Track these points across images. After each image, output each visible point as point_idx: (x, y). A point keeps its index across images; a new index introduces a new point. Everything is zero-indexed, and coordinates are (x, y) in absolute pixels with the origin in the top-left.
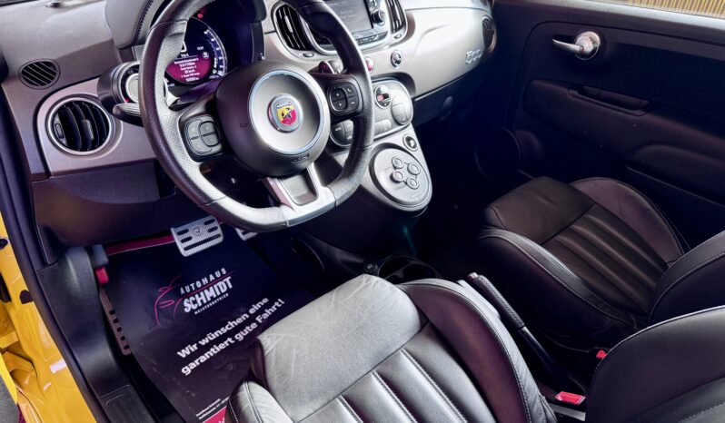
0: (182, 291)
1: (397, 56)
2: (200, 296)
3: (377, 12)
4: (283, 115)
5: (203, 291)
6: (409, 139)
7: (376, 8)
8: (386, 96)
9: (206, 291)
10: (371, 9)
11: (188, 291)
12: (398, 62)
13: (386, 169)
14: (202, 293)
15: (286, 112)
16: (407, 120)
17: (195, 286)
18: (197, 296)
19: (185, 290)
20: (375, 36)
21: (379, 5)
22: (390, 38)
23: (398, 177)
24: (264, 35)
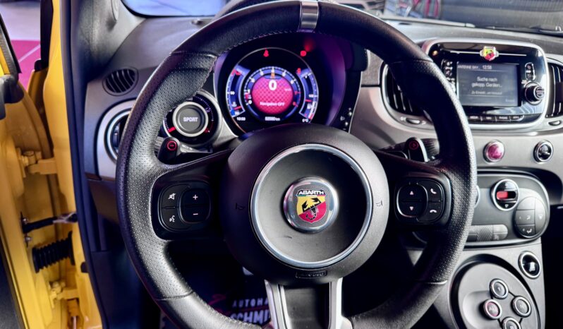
0: (235, 304)
1: (546, 149)
2: (248, 316)
3: (533, 87)
4: (304, 206)
5: (254, 311)
6: (528, 259)
7: (533, 82)
8: (512, 195)
9: (256, 313)
10: (524, 82)
11: (241, 305)
12: (545, 157)
13: (477, 293)
14: (251, 314)
15: (311, 203)
16: (535, 232)
17: (249, 303)
18: (246, 314)
19: (238, 304)
20: (520, 116)
21: (538, 79)
22: (543, 122)
23: (491, 309)
24: (360, 88)
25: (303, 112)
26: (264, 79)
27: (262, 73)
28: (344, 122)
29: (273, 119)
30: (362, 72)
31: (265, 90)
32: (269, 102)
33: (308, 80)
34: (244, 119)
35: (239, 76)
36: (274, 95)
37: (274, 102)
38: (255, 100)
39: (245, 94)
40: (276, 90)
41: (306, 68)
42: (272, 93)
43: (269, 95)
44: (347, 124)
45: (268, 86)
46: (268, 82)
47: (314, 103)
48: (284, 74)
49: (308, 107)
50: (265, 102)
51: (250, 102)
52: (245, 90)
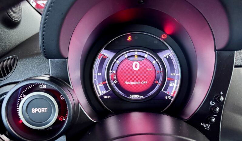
24: (234, 69)
25: (166, 89)
26: (128, 61)
27: (126, 56)
28: (214, 107)
29: (136, 96)
30: (235, 52)
31: (129, 70)
32: (133, 81)
33: (169, 59)
34: (109, 97)
35: (105, 59)
36: (137, 75)
37: (137, 81)
38: (120, 80)
39: (110, 74)
40: (139, 70)
41: (168, 49)
42: (135, 72)
43: (133, 75)
44: (218, 109)
45: (131, 66)
46: (132, 63)
47: (176, 81)
48: (146, 56)
49: (171, 85)
50: (129, 81)
51: (116, 82)
52: (110, 72)
